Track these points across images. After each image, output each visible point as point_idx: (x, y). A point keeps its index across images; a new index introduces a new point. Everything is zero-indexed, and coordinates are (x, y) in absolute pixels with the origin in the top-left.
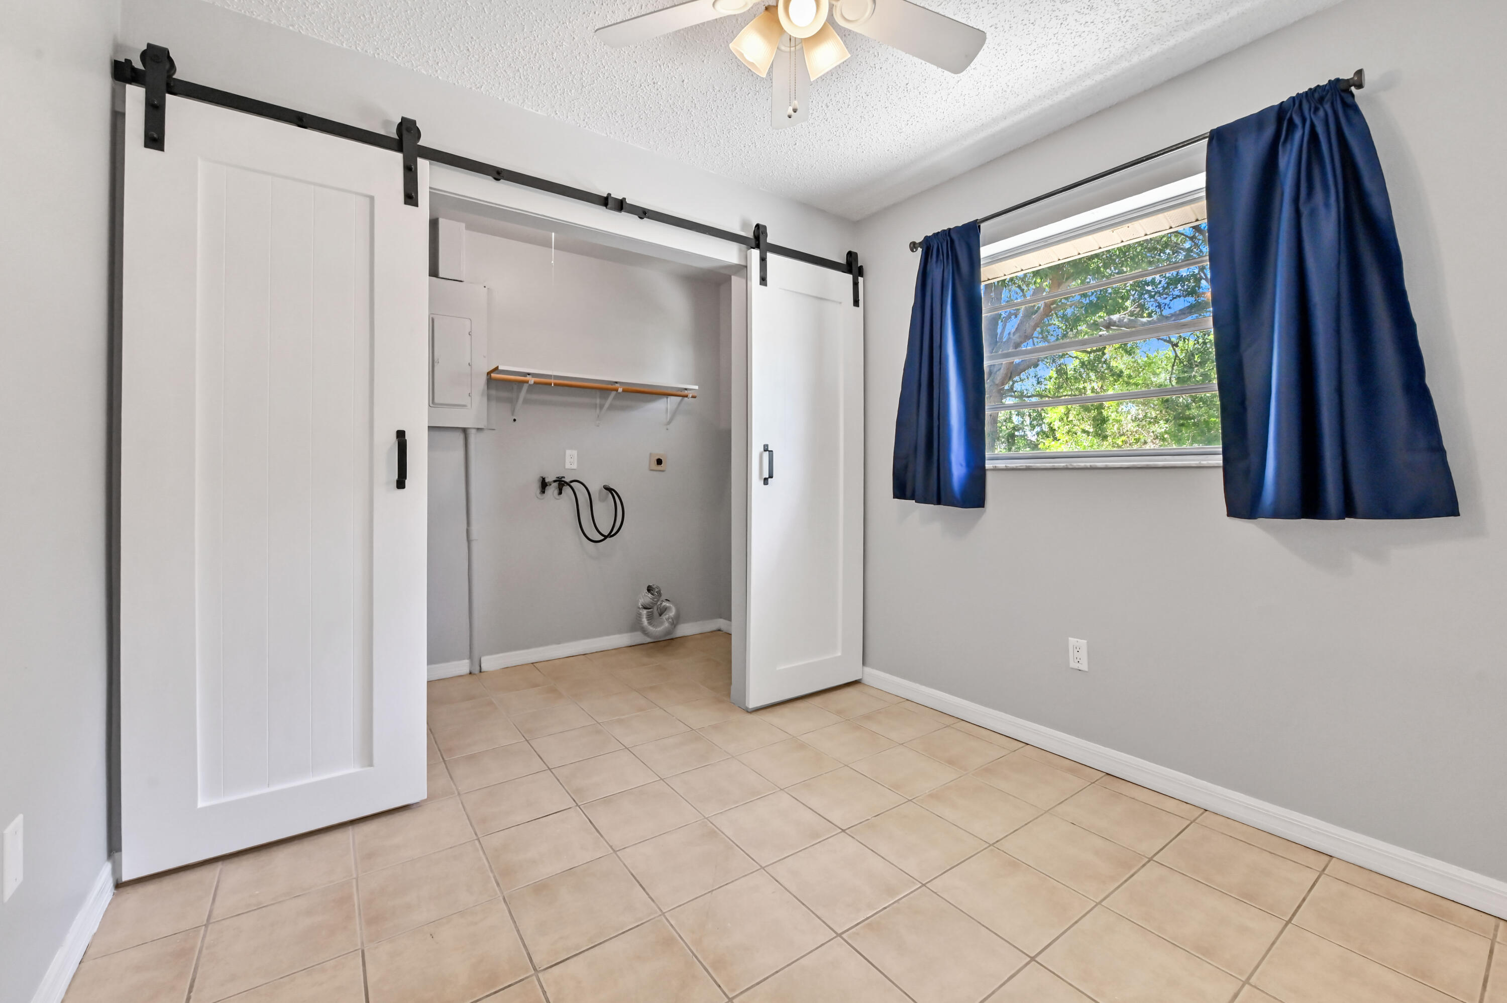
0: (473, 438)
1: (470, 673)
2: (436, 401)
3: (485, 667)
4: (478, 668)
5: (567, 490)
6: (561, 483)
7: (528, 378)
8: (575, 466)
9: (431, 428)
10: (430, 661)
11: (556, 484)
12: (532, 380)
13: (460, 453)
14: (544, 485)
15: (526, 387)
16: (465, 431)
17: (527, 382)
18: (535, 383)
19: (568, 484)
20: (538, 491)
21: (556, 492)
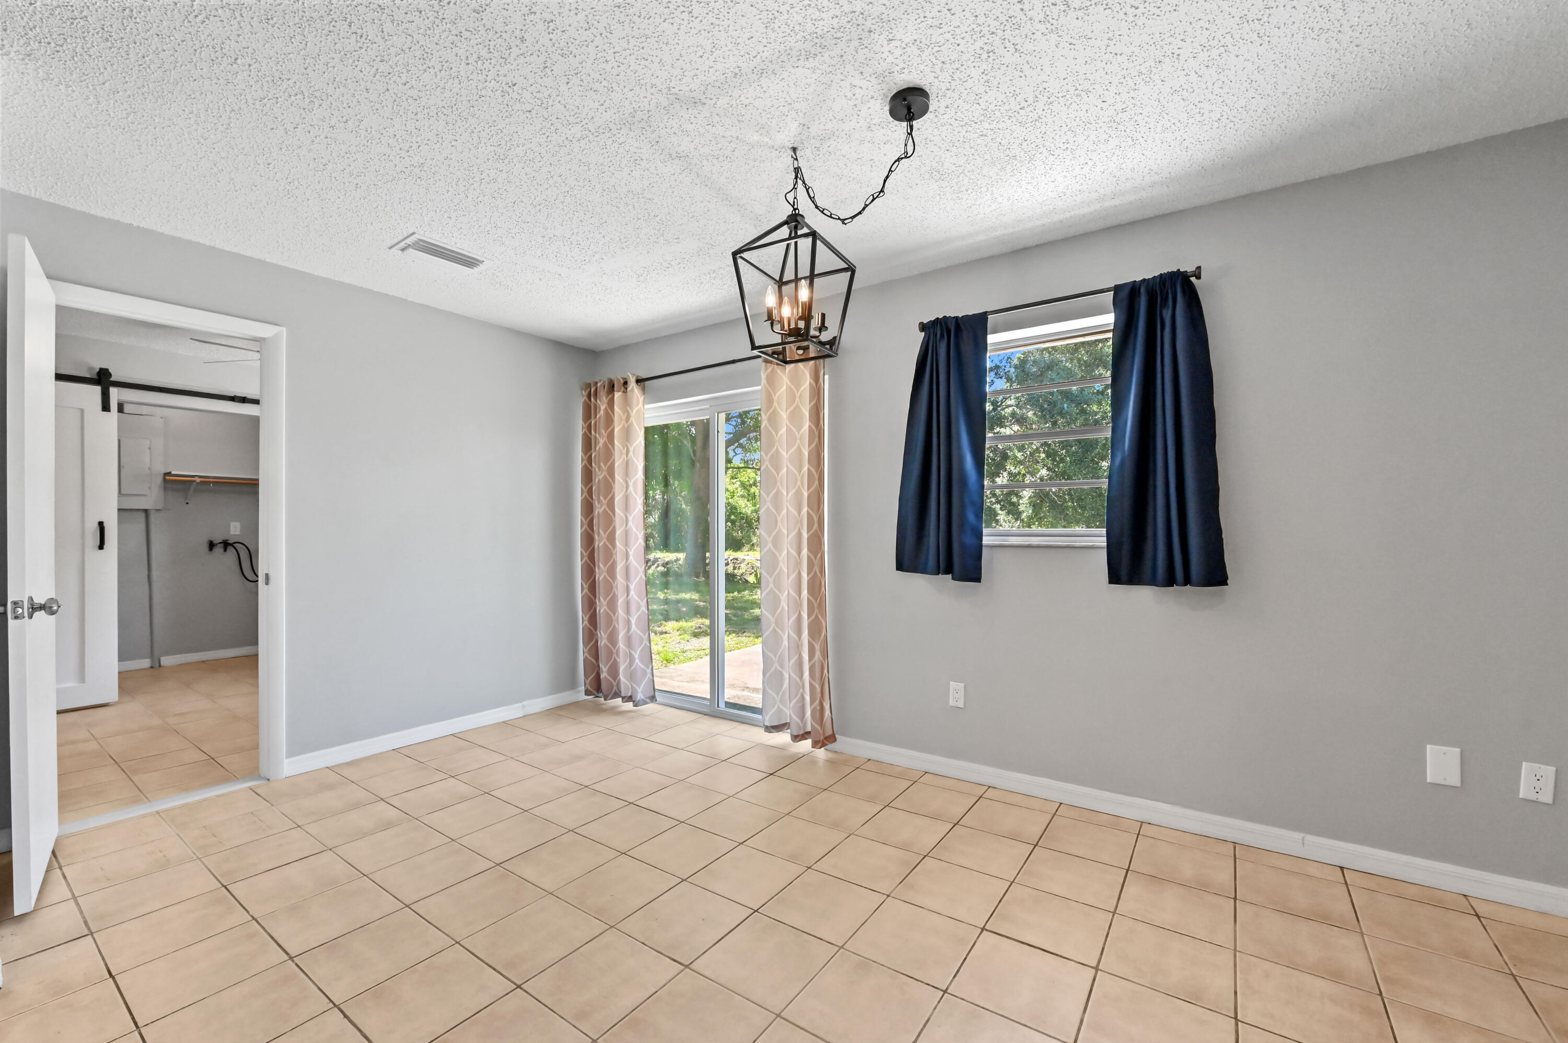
0: (153, 518)
1: (152, 667)
2: (123, 492)
3: (162, 663)
4: (158, 664)
5: (230, 549)
6: (226, 545)
7: (196, 479)
8: (238, 533)
9: (119, 510)
10: (121, 659)
11: (222, 545)
12: (198, 480)
13: (142, 526)
14: (211, 545)
15: (194, 483)
16: (146, 511)
17: (195, 481)
18: (201, 482)
19: (232, 545)
20: (208, 549)
21: (222, 550)
